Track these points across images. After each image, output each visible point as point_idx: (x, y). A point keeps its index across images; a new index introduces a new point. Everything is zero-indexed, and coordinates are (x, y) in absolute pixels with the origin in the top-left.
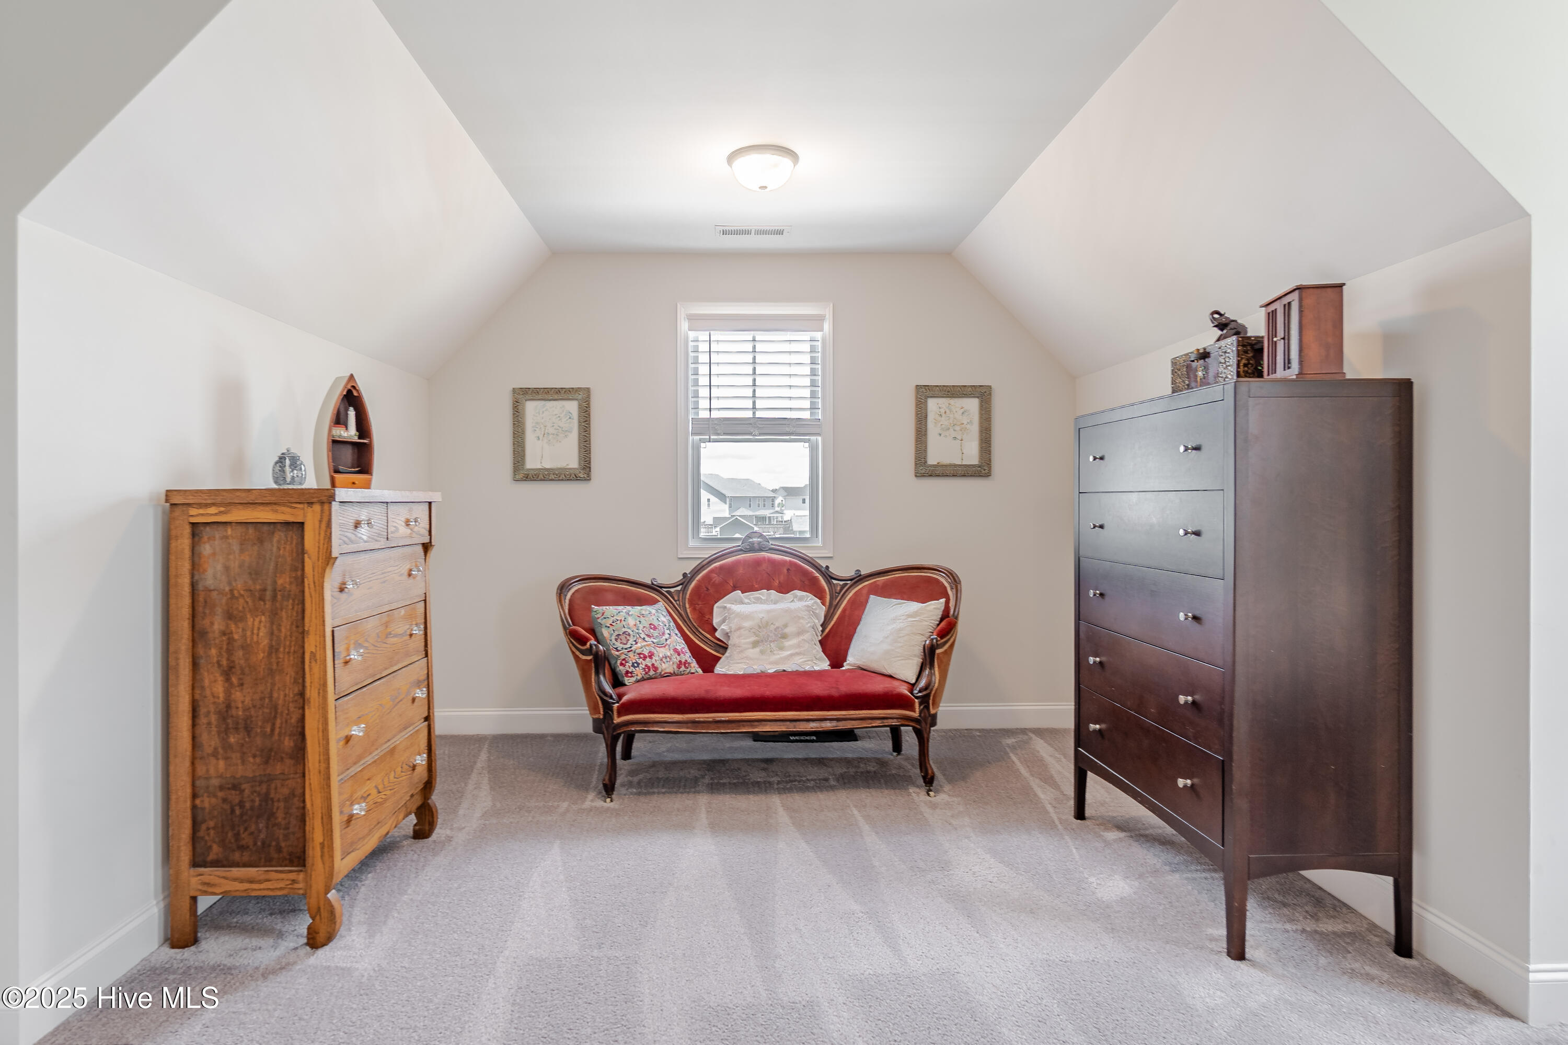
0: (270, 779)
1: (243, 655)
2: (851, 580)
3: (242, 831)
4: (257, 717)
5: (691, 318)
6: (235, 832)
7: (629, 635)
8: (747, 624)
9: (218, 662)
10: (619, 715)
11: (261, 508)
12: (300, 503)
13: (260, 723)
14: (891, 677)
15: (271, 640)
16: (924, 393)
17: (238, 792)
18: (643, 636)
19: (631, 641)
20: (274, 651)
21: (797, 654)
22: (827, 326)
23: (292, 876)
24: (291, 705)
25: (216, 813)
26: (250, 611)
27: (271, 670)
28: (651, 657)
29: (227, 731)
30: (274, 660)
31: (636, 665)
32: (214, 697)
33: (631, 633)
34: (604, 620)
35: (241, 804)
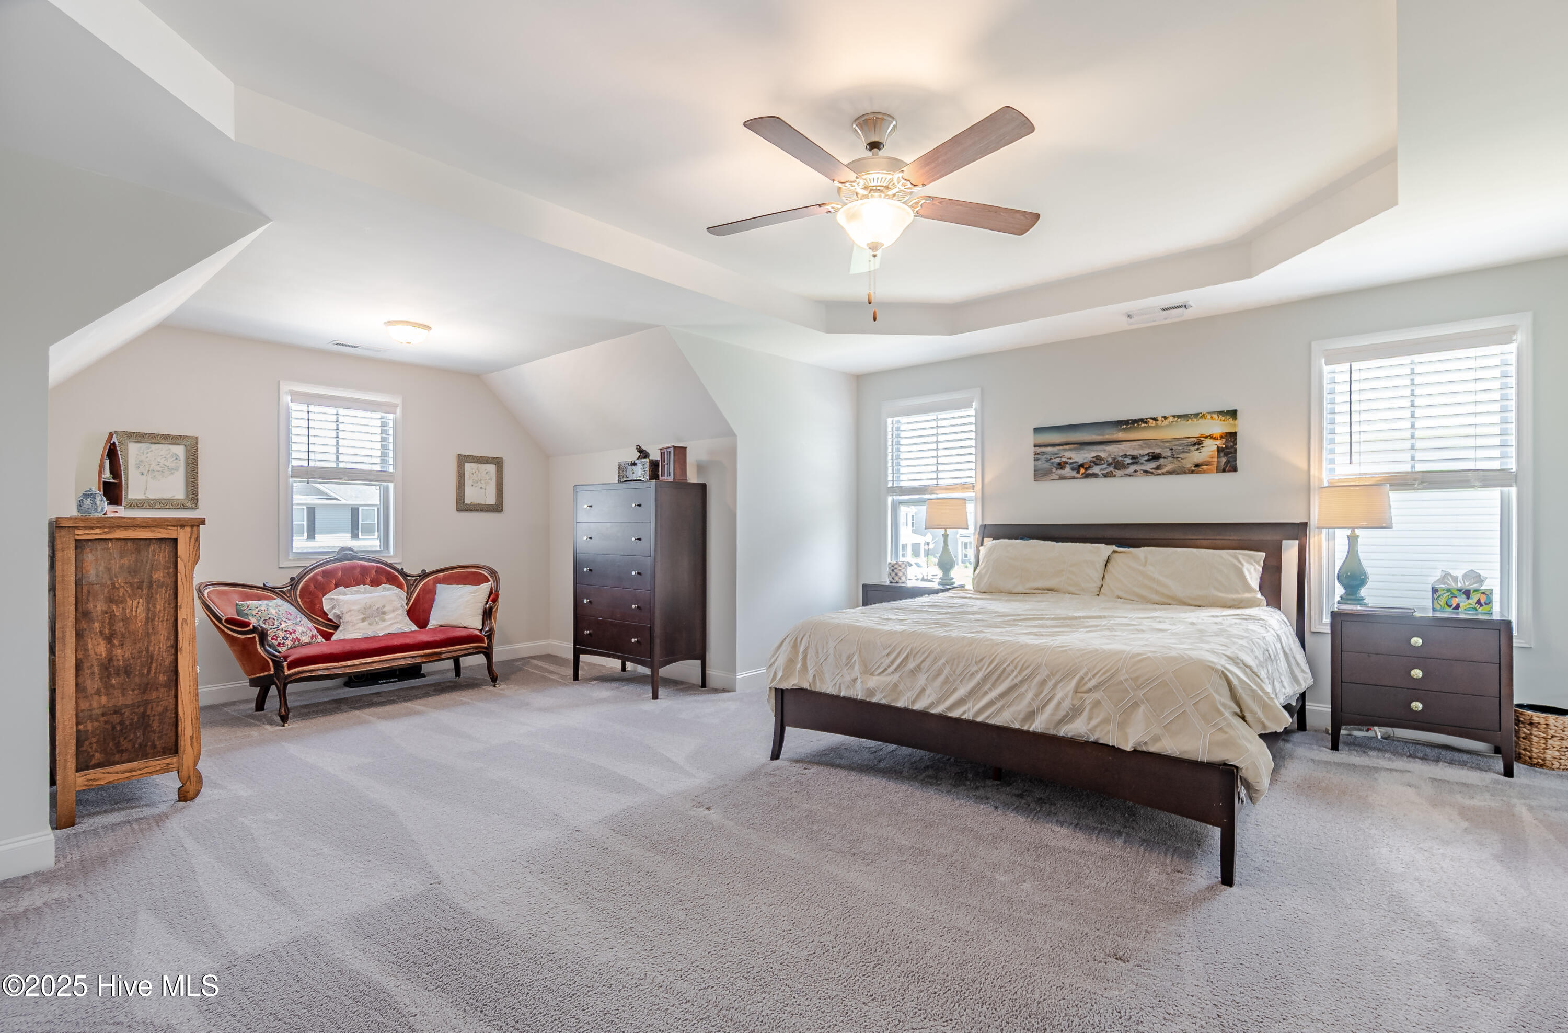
0: (147, 703)
1: (124, 625)
2: (420, 576)
3: (122, 741)
4: (136, 664)
5: (292, 393)
6: (116, 741)
7: (274, 619)
8: (355, 607)
9: (101, 632)
10: (289, 669)
11: (141, 529)
12: (174, 526)
13: (138, 668)
14: (465, 628)
15: (148, 614)
16: (463, 460)
17: (118, 715)
18: (284, 620)
19: (276, 623)
20: (150, 620)
21: (395, 623)
22: (399, 411)
23: (168, 761)
24: (164, 653)
25: (98, 732)
26: (129, 596)
27: (148, 633)
28: (294, 632)
29: (109, 676)
30: (150, 626)
31: (285, 638)
32: (96, 655)
33: (275, 618)
34: (250, 611)
35: (122, 723)
